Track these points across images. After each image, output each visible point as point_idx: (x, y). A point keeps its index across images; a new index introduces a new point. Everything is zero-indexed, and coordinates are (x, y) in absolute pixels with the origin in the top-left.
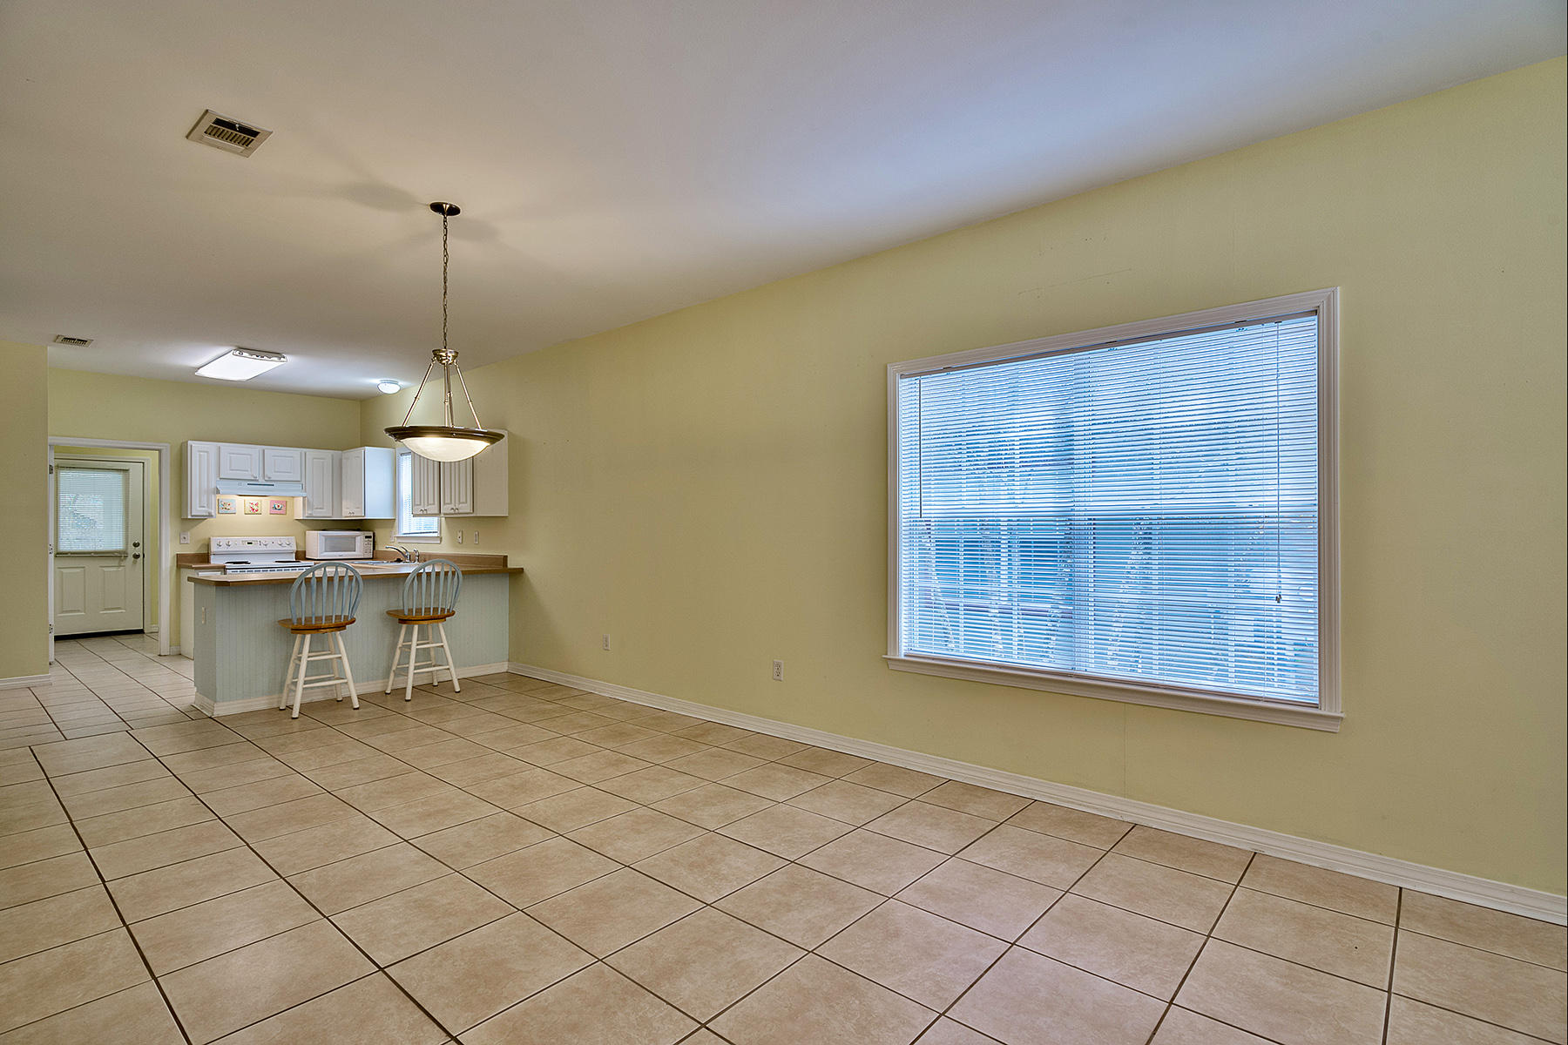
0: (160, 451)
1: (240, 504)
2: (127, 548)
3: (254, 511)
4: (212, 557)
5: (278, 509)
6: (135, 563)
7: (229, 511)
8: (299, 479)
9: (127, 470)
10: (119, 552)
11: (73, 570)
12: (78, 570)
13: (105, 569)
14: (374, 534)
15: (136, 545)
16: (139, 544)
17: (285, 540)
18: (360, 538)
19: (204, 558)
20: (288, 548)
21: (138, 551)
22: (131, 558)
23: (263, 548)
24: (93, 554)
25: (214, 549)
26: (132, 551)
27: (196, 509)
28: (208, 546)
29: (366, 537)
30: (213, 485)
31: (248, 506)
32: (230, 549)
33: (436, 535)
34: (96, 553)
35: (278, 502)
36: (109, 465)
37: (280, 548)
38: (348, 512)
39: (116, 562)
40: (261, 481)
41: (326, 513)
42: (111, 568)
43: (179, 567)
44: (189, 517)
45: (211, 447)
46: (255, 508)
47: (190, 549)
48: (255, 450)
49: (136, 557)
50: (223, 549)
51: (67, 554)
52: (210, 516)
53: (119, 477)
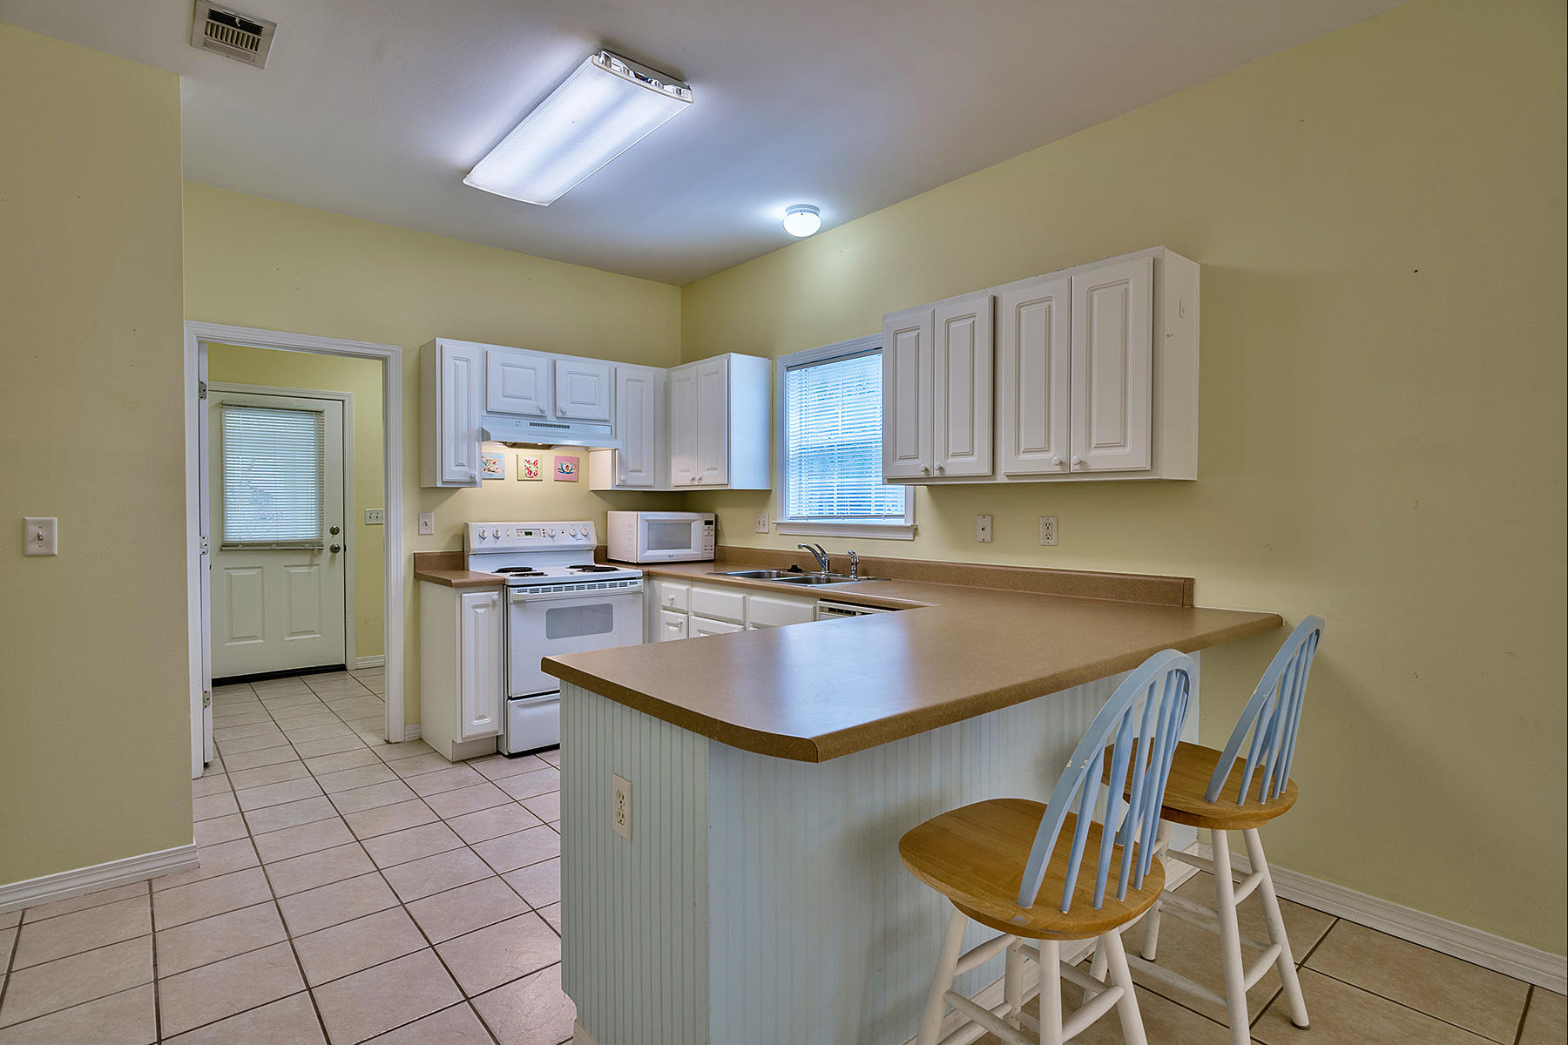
0: (385, 359)
1: (511, 461)
2: (321, 536)
3: (531, 475)
4: (471, 559)
5: (568, 473)
6: (333, 559)
7: (495, 475)
8: (607, 417)
9: (322, 412)
10: (310, 543)
11: (246, 571)
12: (254, 572)
13: (293, 570)
14: (716, 517)
15: (334, 531)
16: (338, 530)
17: (579, 527)
18: (696, 523)
19: (457, 560)
20: (583, 542)
21: (337, 540)
22: (327, 552)
23: (547, 543)
24: (274, 547)
25: (475, 544)
26: (330, 540)
27: (452, 471)
28: (463, 538)
29: (707, 523)
30: (476, 425)
31: (522, 465)
32: (500, 544)
33: (900, 522)
34: (278, 544)
35: (567, 459)
36: (295, 403)
37: (574, 542)
38: (681, 477)
39: (306, 559)
40: (551, 419)
41: (645, 480)
42: (299, 568)
43: (418, 577)
44: (439, 484)
45: (473, 350)
46: (533, 469)
47: (435, 545)
48: (541, 360)
49: (335, 550)
50: (489, 544)
51: (237, 545)
52: (472, 482)
53: (307, 422)
